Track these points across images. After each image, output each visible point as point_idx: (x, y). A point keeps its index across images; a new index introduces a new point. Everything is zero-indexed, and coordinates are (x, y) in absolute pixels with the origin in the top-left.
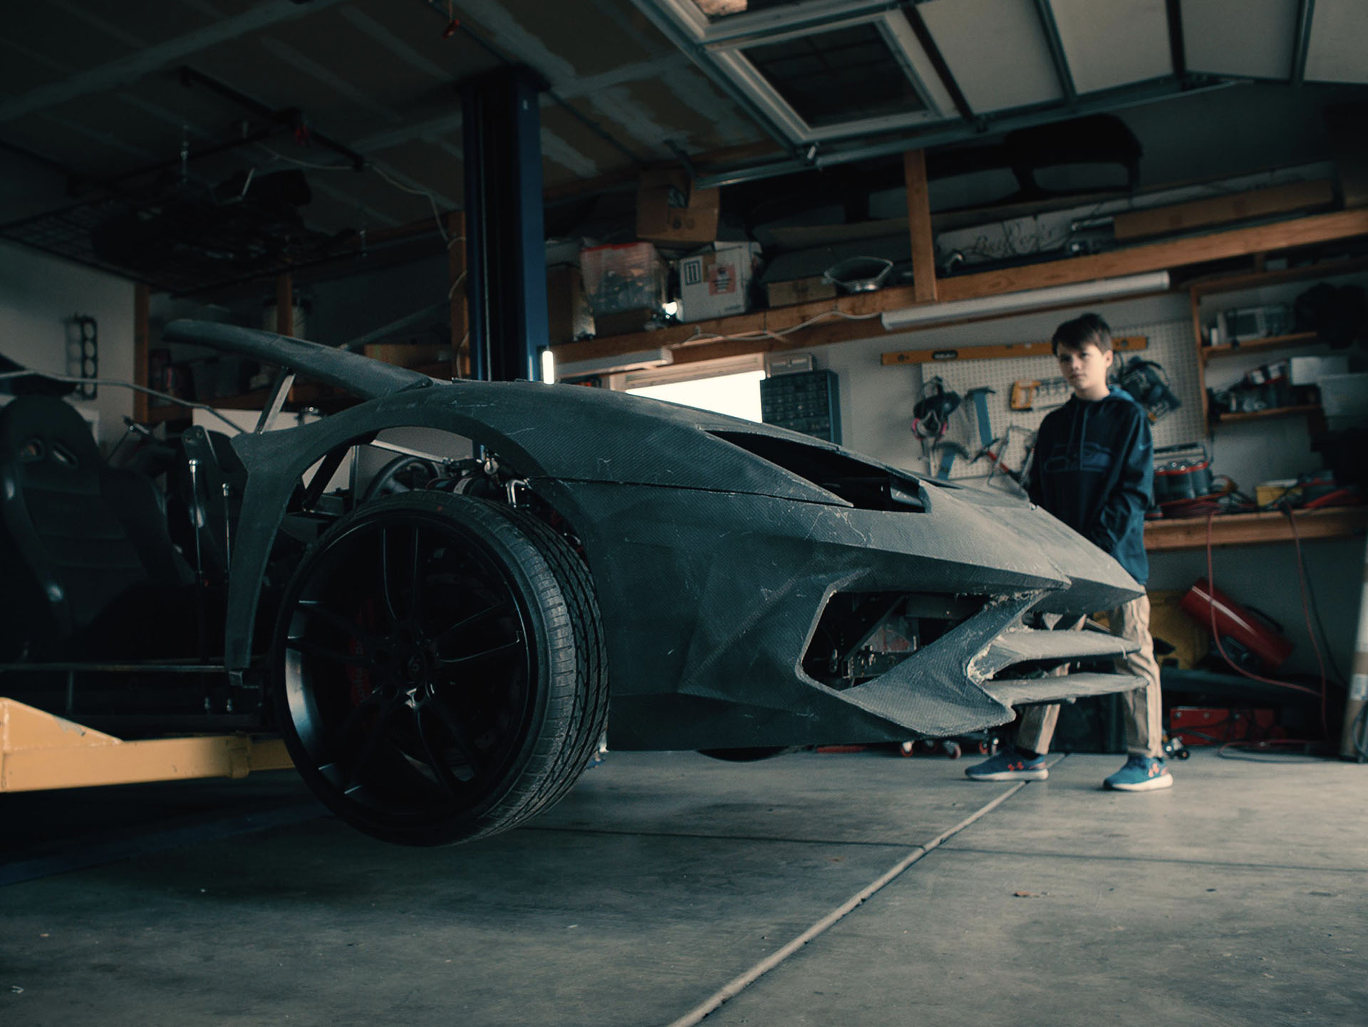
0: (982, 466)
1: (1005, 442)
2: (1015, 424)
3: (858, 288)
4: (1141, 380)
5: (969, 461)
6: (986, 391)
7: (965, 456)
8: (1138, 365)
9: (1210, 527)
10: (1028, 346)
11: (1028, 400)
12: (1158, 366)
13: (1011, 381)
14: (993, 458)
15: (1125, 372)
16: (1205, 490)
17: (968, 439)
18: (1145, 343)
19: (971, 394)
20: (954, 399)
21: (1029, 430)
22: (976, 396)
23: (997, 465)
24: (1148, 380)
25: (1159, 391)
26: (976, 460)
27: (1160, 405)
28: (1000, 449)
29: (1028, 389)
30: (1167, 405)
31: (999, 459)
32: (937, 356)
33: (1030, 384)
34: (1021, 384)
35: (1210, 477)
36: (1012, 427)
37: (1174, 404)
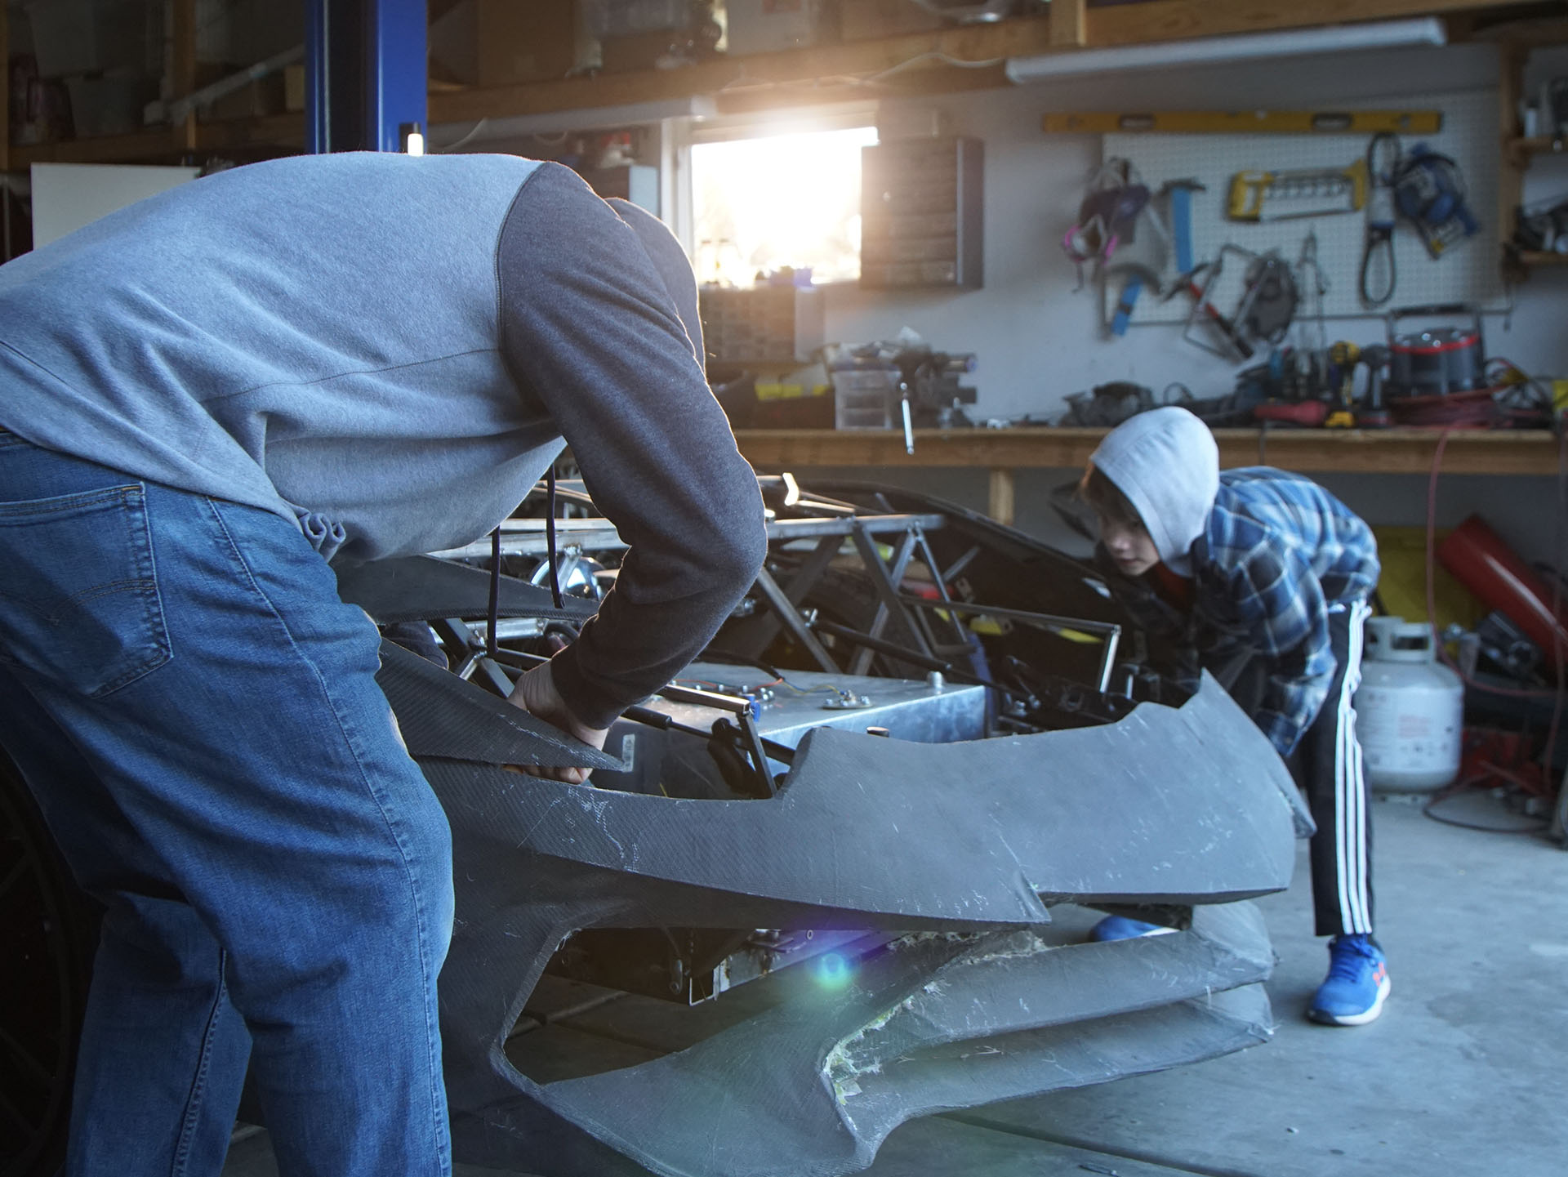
0: (1179, 306)
1: (1217, 269)
2: (1234, 241)
3: (968, 18)
4: (1426, 183)
5: (1162, 297)
6: (1191, 186)
7: (1155, 286)
8: (1424, 159)
9: (1441, 447)
10: (1261, 115)
11: (1257, 202)
12: (1451, 163)
13: (1233, 171)
14: (1196, 294)
15: (1402, 167)
16: (1467, 382)
17: (1162, 260)
18: (1437, 123)
19: (1168, 188)
20: (1140, 195)
21: (1253, 254)
22: (1177, 194)
23: (1201, 307)
24: (1438, 185)
25: (1446, 203)
26: (1170, 296)
27: (1450, 227)
28: (1207, 282)
29: (1257, 186)
30: (1461, 228)
31: (1205, 298)
32: (1128, 123)
33: (1258, 177)
34: (1247, 178)
35: (1480, 362)
36: (1228, 248)
37: (1471, 229)
